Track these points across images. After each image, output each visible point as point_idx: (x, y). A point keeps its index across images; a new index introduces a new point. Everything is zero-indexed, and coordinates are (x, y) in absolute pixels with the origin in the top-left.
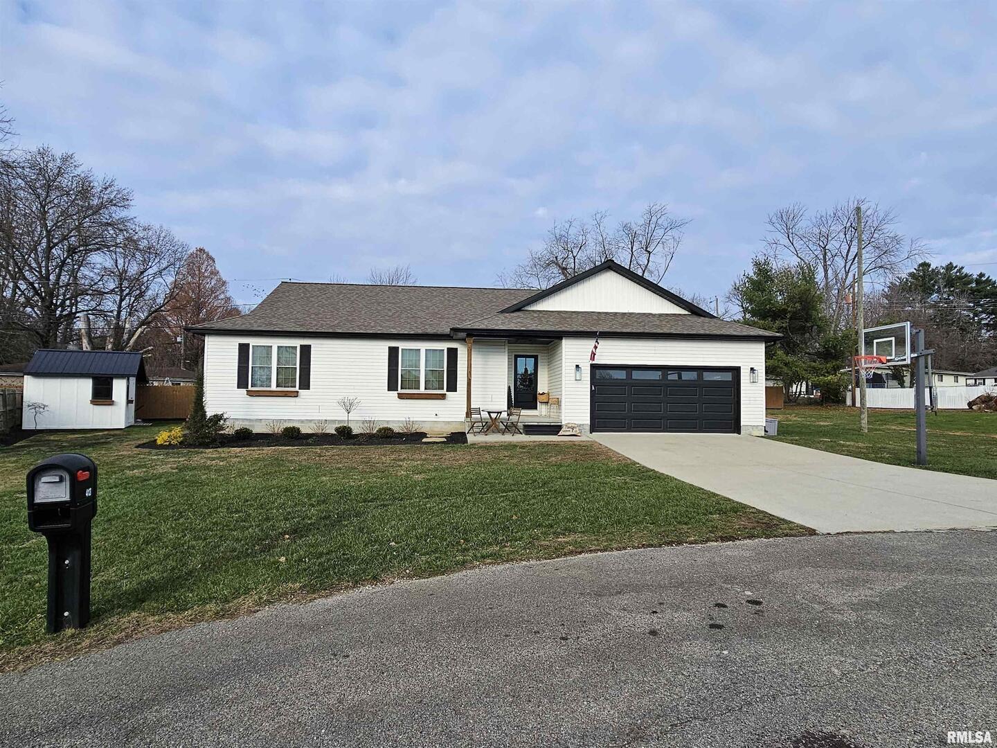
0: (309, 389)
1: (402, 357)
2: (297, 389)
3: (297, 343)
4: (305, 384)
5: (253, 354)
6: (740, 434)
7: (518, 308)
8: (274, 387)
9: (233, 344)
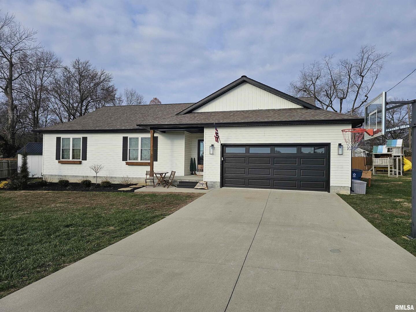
0: (86, 160)
1: (129, 142)
2: (81, 160)
3: (80, 136)
4: (85, 158)
5: (62, 142)
6: (329, 192)
7: (190, 112)
8: (71, 159)
9: (54, 137)
